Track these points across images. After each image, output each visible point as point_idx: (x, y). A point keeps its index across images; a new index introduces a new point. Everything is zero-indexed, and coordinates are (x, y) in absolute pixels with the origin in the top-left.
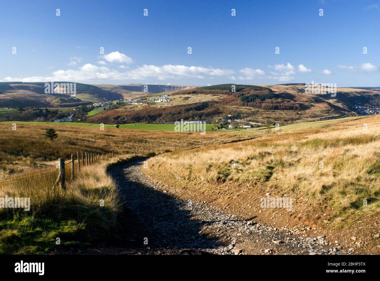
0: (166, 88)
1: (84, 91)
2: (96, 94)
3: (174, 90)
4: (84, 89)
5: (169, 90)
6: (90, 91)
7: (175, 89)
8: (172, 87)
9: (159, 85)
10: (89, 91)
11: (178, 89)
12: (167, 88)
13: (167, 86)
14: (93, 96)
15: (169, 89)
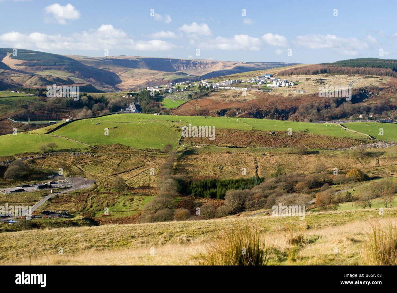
0: (180, 63)
1: (55, 65)
2: (77, 72)
3: (196, 67)
4: (56, 63)
5: (187, 68)
6: (67, 67)
7: (197, 65)
8: (191, 62)
9: (169, 59)
10: (65, 67)
11: (202, 66)
12: (183, 63)
13: (183, 60)
14: (73, 75)
15: (187, 66)
